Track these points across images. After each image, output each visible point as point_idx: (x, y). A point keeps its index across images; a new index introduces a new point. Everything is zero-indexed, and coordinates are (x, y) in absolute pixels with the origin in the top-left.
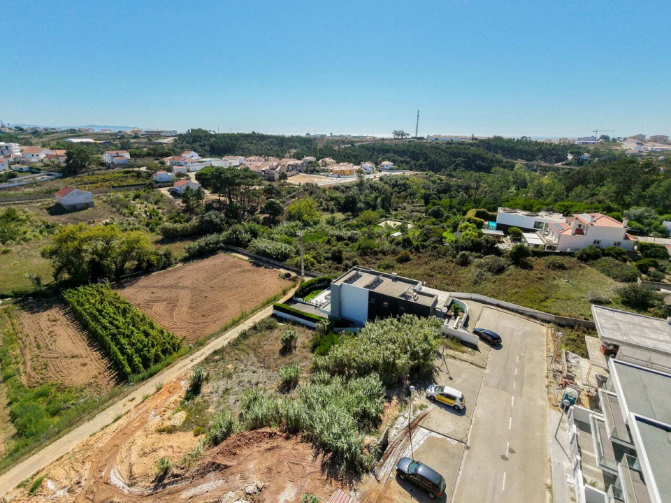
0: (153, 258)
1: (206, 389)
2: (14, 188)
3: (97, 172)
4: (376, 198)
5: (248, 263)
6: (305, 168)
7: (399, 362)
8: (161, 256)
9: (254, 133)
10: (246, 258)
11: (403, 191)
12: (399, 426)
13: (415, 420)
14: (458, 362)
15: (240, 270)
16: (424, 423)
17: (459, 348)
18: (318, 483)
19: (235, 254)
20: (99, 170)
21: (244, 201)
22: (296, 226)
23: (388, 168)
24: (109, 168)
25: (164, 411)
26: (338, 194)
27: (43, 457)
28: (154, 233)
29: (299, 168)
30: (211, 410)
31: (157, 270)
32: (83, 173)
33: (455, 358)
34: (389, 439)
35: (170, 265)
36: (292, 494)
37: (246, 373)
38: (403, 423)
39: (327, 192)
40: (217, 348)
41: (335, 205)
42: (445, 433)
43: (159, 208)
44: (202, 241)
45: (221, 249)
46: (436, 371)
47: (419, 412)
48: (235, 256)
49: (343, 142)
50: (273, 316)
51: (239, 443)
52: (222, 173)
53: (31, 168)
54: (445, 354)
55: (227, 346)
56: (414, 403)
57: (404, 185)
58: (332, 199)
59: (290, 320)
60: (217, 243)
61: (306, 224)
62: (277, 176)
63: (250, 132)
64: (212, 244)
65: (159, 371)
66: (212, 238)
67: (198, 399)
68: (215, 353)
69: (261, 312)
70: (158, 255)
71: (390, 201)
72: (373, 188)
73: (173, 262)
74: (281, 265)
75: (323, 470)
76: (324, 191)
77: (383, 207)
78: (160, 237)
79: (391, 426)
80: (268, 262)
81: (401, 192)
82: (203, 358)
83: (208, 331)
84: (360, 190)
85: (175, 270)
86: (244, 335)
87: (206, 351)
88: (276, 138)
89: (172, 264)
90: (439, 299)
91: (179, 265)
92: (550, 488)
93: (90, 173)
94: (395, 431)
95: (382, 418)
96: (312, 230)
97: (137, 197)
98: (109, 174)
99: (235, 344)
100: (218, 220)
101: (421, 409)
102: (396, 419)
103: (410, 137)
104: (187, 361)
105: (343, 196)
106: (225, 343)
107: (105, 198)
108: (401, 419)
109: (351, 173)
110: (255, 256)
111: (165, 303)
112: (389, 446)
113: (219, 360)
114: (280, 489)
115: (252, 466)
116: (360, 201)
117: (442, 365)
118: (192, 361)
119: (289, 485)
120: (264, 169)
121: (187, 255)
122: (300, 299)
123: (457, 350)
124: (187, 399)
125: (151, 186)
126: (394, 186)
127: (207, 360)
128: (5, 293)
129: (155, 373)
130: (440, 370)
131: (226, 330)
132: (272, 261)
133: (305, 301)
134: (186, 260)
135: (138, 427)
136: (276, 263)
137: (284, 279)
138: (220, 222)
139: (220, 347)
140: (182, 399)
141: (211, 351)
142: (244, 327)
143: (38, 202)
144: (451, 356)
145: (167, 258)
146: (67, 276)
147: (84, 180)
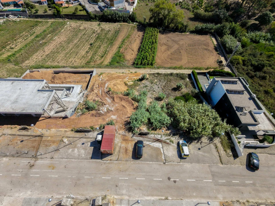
0: (180, 26)
1: (143, 82)
5: (213, 46)
8: (184, 26)
10: (215, 43)
12: (156, 136)
13: (163, 141)
14: (214, 150)
15: (205, 47)
16: (164, 145)
18: (121, 122)
22: (265, 37)
25: (130, 79)
28: (192, 13)
30: (137, 88)
31: (179, 32)
33: (216, 148)
34: (148, 135)
35: (184, 32)
36: (114, 118)
37: (156, 86)
38: (159, 137)
40: (160, 72)
42: (165, 153)
44: (204, 26)
45: (211, 33)
47: (168, 141)
48: (212, 40)
50: (189, 75)
51: (125, 99)
54: (215, 142)
55: (163, 74)
56: (171, 138)
59: (192, 80)
60: (211, 29)
64: (208, 29)
65: (141, 68)
67: (139, 83)
68: (158, 74)
69: (189, 71)
70: (183, 25)
74: (226, 55)
75: (125, 122)
78: (193, 16)
79: (154, 134)
80: (222, 51)
82: (153, 72)
83: (166, 66)
85: (184, 35)
86: (171, 74)
87: (157, 71)
89: (186, 32)
90: (259, 125)
91: (188, 33)
92: (167, 199)
94: (153, 136)
95: (157, 130)
99: (166, 75)
100: (223, 16)
101: (170, 141)
102: (159, 134)
104: (149, 70)
106: (164, 73)
108: (160, 136)
110: (221, 44)
111: (167, 47)
112: (146, 136)
113: (156, 77)
114: (114, 115)
115: (117, 105)
117: (206, 143)
118: (150, 71)
119: (116, 116)
121: (194, 30)
122: (208, 76)
124: (137, 80)
127: (154, 74)
128: (138, 21)
129: (139, 68)
130: (201, 143)
131: (170, 68)
132: (224, 51)
133: (209, 78)
134: (192, 32)
135: (122, 78)
136: (225, 53)
137: (217, 63)
138: (222, 18)
139: (161, 73)
140: (136, 79)
141: (157, 72)
142: (175, 72)
144: (216, 145)
145: (185, 28)
146: (152, 22)
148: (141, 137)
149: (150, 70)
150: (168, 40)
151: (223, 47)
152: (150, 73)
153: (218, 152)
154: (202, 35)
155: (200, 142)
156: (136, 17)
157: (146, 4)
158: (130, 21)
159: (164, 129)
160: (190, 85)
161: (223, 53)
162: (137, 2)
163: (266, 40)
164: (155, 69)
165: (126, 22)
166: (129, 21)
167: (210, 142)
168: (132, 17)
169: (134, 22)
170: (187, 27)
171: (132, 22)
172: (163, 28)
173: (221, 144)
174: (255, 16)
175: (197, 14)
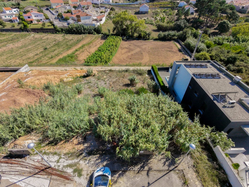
0: (142, 34)
5: (177, 49)
10: (179, 47)
15: (169, 50)
25: (70, 75)
27: (47, 68)
28: (156, 27)
30: (76, 84)
31: (143, 40)
32: (156, 1)
35: (148, 39)
37: (103, 82)
38: (51, 161)
40: (113, 69)
44: (166, 33)
45: (174, 40)
47: (70, 171)
48: (176, 44)
50: (149, 71)
54: (180, 168)
55: (117, 71)
59: (151, 75)
60: (174, 35)
64: (171, 35)
66: (172, 33)
67: (81, 79)
69: (149, 67)
70: (146, 33)
74: (190, 54)
78: (156, 29)
79: (45, 153)
82: (105, 69)
83: (122, 64)
86: (127, 71)
89: (149, 39)
91: (151, 41)
94: (40, 158)
95: (59, 144)
96: (237, 44)
97: (164, 12)
99: (119, 71)
100: (184, 25)
101: (75, 171)
106: (118, 69)
107: (153, 11)
108: (56, 158)
110: (184, 47)
111: (128, 50)
112: (20, 160)
113: (107, 73)
118: (101, 68)
120: (244, 6)
123: (202, 181)
124: (80, 77)
125: (173, 8)
127: (104, 71)
128: (103, 33)
129: (89, 66)
130: (148, 171)
131: (126, 66)
132: (188, 51)
134: (156, 40)
135: (59, 74)
138: (183, 27)
139: (114, 69)
141: (110, 69)
142: (131, 68)
143: (135, 10)
144: (184, 176)
145: (148, 36)
146: (115, 32)
147: (154, 4)
148: (7, 163)
149: (102, 67)
150: (130, 45)
151: (187, 48)
152: (100, 70)
154: (165, 41)
155: (146, 168)
156: (101, 30)
158: (95, 33)
159: (75, 141)
161: (188, 53)
162: (105, 20)
163: (230, 42)
164: (108, 67)
165: (92, 33)
167: (170, 169)
168: (98, 30)
169: (100, 34)
170: (150, 35)
171: (97, 33)
172: (126, 37)
173: (194, 174)
174: (214, 27)
175: (160, 25)
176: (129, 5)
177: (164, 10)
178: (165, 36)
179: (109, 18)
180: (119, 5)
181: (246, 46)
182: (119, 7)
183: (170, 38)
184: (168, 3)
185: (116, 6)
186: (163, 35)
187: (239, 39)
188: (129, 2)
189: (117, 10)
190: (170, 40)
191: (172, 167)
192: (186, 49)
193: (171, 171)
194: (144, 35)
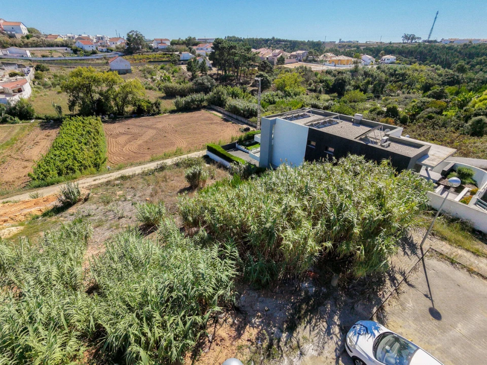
0: (144, 105)
1: (72, 210)
2: (92, 60)
3: (146, 53)
4: (368, 83)
5: (219, 119)
6: (305, 58)
7: (290, 237)
8: (152, 104)
9: (273, 38)
10: (221, 115)
11: (400, 81)
14: (461, 276)
15: (209, 122)
17: (468, 243)
19: (214, 112)
20: (147, 52)
21: (240, 76)
22: (277, 95)
23: (389, 62)
24: (154, 51)
25: (5, 221)
26: (329, 77)
28: (160, 92)
29: (299, 58)
31: (148, 116)
32: (137, 53)
33: (452, 262)
35: (159, 113)
37: (125, 203)
39: (319, 76)
40: (127, 175)
41: (323, 87)
43: (173, 77)
44: (188, 98)
45: (204, 107)
46: (393, 279)
48: (212, 113)
49: (350, 46)
50: (206, 158)
52: (220, 44)
53: (108, 49)
54: (426, 246)
55: (139, 174)
57: (403, 75)
58: (321, 81)
59: (217, 162)
60: (202, 101)
61: (287, 94)
62: (276, 61)
63: (270, 38)
64: (197, 101)
66: (197, 96)
67: (54, 219)
68: (122, 178)
69: (198, 153)
70: (149, 103)
71: (383, 87)
72: (366, 74)
73: (162, 111)
74: (246, 121)
76: (316, 75)
77: (373, 92)
78: (164, 95)
80: (237, 119)
81: (398, 81)
82: (106, 180)
83: (141, 160)
84: (352, 75)
85: (159, 117)
86: (162, 168)
87: (116, 175)
88: (290, 41)
89: (161, 113)
90: (430, 153)
91: (165, 115)
93: (141, 54)
96: (291, 100)
97: (162, 68)
98: (152, 55)
99: (144, 174)
100: (209, 84)
103: (420, 41)
104: (90, 179)
105: (333, 79)
107: (140, 68)
109: (347, 63)
110: (228, 114)
111: (130, 136)
113: (117, 185)
116: (350, 84)
117: (415, 269)
118: (95, 180)
120: (268, 57)
121: (176, 108)
122: (243, 148)
123: (460, 245)
124: (45, 215)
125: (175, 62)
126: (392, 75)
127: (108, 183)
128: (40, 116)
129: (52, 184)
130: (406, 281)
131: (152, 161)
132: (240, 118)
133: (247, 149)
134: (172, 112)
136: (243, 120)
137: (242, 132)
138: (210, 86)
139: (131, 174)
140: (39, 214)
141: (120, 176)
142: (169, 162)
143: (99, 68)
144: (441, 254)
145: (157, 107)
146: (77, 108)
147: (136, 57)
149: (94, 178)
150: (128, 127)
151: (235, 114)
152: (95, 185)
153: (478, 274)
155: (399, 277)
156: (33, 110)
157: (56, 92)
158: (16, 119)
160: (219, 170)
161: (241, 121)
163: (282, 98)
164: (110, 173)
165: (4, 122)
166: (11, 119)
167: (420, 256)
168: (20, 111)
169: (31, 119)
170: (159, 104)
171: (21, 120)
172: (109, 115)
173: (444, 243)
174: (249, 83)
175: (168, 88)
176: (80, 60)
177: (160, 67)
178: (187, 103)
179: (39, 86)
180: (54, 60)
181: (301, 100)
182: (56, 64)
183: (198, 105)
184: (161, 56)
185: (47, 63)
186: (184, 102)
187: (289, 93)
188: (76, 55)
189: (54, 70)
190: (198, 108)
191: (419, 252)
192: (235, 116)
193: (422, 258)
194: (148, 107)
